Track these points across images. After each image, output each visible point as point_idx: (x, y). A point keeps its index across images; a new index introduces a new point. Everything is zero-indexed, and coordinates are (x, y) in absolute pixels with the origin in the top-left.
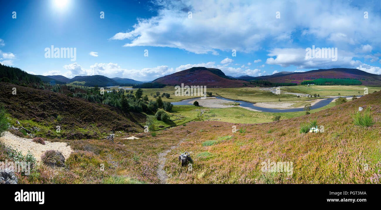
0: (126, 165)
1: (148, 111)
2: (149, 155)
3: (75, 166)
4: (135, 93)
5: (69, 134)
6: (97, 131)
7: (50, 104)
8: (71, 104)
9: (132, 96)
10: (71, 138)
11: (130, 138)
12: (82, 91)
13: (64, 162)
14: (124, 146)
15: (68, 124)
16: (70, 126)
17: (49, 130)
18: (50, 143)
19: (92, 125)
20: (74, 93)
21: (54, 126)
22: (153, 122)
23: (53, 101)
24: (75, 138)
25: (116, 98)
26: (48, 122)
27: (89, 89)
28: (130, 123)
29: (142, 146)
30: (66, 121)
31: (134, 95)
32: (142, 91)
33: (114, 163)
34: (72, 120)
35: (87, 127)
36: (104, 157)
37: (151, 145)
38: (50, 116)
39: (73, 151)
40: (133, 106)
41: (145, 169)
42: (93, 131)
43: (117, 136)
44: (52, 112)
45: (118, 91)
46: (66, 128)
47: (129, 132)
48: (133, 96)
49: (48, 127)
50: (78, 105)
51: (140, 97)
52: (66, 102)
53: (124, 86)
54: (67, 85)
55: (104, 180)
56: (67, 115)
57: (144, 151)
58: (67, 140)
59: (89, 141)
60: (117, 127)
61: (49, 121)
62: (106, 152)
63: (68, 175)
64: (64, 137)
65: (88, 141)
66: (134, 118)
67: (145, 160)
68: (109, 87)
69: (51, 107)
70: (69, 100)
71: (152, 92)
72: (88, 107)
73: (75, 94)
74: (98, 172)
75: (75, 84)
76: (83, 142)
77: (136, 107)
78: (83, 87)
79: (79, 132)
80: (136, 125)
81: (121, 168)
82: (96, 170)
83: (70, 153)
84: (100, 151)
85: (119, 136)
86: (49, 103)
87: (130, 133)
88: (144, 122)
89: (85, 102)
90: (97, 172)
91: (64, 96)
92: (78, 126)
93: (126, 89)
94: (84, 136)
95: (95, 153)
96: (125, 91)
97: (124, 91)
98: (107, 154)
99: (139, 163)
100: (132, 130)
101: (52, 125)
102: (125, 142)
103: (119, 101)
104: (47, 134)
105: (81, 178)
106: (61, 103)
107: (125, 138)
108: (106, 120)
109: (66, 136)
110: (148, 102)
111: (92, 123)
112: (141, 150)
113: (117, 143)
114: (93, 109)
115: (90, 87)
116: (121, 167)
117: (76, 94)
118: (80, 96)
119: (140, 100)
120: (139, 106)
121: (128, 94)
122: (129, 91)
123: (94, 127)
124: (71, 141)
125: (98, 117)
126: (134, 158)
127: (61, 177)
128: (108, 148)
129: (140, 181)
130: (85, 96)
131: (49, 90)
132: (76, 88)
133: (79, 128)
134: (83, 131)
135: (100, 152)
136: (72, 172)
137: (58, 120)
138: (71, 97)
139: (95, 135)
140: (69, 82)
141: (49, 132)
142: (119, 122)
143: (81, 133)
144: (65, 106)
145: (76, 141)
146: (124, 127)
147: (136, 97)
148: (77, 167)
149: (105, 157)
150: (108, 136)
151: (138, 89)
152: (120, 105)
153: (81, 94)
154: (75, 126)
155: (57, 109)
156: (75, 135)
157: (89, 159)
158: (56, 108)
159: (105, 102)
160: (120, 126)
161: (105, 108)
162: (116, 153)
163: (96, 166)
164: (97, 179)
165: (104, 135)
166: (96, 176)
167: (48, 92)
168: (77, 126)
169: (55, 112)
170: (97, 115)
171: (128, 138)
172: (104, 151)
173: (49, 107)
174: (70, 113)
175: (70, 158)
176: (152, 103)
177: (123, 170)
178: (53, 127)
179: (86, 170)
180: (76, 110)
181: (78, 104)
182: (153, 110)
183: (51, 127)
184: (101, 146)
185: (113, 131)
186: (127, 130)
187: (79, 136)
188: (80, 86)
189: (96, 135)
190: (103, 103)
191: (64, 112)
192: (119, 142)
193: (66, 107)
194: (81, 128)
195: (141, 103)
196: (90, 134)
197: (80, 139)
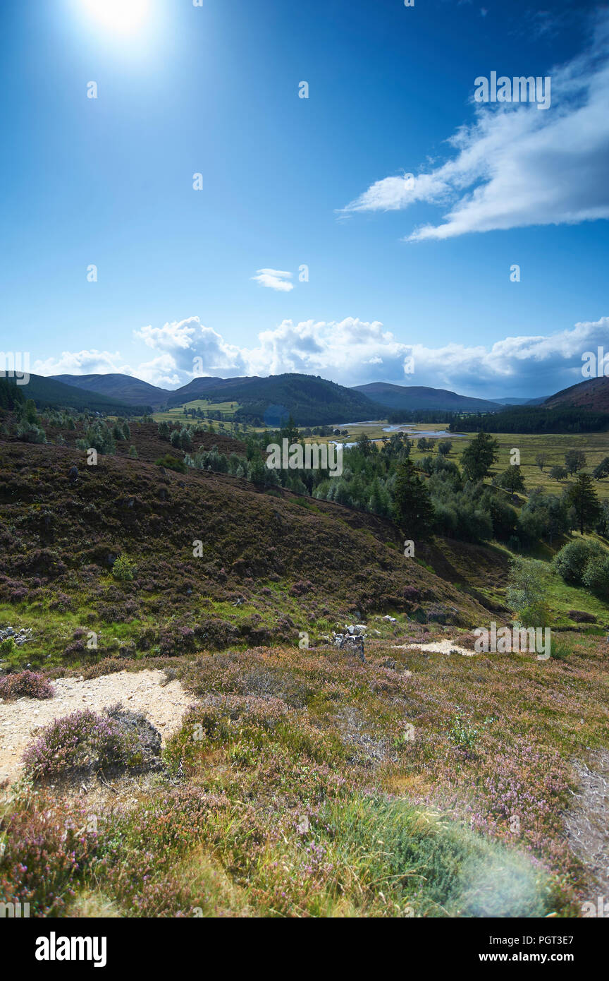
0: (419, 756)
1: (516, 539)
2: (523, 734)
3: (209, 758)
4: (462, 455)
5: (173, 634)
6: (293, 611)
7: (73, 510)
8: (178, 505)
9: (447, 468)
10: (180, 650)
11: (433, 647)
12: (224, 442)
13: (157, 751)
14: (410, 680)
15: (165, 592)
16: (175, 596)
17: (77, 626)
18: (82, 684)
19: (270, 587)
20: (188, 455)
21: (101, 607)
22: (541, 592)
23: (88, 494)
24: (198, 646)
25: (373, 472)
26: (68, 593)
27: (256, 436)
28: (436, 585)
29: (491, 687)
30: (155, 577)
31: (457, 462)
32: (495, 445)
33: (367, 745)
34: (182, 571)
35: (248, 597)
36: (326, 719)
37: (531, 692)
38: (76, 566)
39: (197, 702)
40: (451, 511)
41: (504, 791)
42: (277, 614)
43: (375, 636)
44: (88, 547)
45: (380, 444)
46: (155, 610)
47: (430, 619)
48: (452, 469)
49: (70, 613)
50: (209, 508)
51: (482, 473)
52: (149, 497)
53: (410, 421)
54: (158, 418)
55: (329, 807)
56: (158, 551)
57: (500, 712)
58: (167, 659)
59: (264, 656)
60: (375, 596)
61: (75, 587)
62: (335, 696)
63: (181, 800)
64: (148, 648)
65: (259, 656)
66: (452, 562)
67: (503, 751)
68: (342, 427)
69: (82, 525)
70: (168, 483)
71: (541, 451)
72: (255, 512)
73: (193, 458)
74: (303, 777)
75: (193, 412)
76: (235, 660)
77: (462, 518)
78: (228, 426)
79: (215, 620)
80: (458, 594)
81: (398, 766)
82: (295, 769)
83: (182, 711)
84: (311, 693)
85: (386, 633)
86: (69, 506)
87: (432, 627)
88: (497, 583)
89: (239, 493)
90: (298, 776)
91: (143, 468)
92: (209, 595)
93: (420, 437)
94: (236, 634)
95: (287, 701)
96: (415, 445)
97: (410, 445)
98: (340, 707)
99: (476, 758)
100: (441, 612)
101: (92, 604)
102: (414, 660)
103: (387, 485)
104: (71, 646)
105: (233, 804)
106: (130, 499)
107: (413, 646)
108: (332, 568)
109: (158, 641)
110: (520, 496)
111: (271, 580)
112: (486, 706)
113: (377, 661)
114: (275, 521)
115: (259, 426)
116: (398, 761)
117: (200, 457)
118: (218, 468)
119: (485, 486)
120: (478, 512)
121: (430, 459)
122: (431, 445)
123: (279, 598)
124: (182, 659)
125: (295, 553)
126: (454, 734)
127: (149, 814)
128: (343, 680)
129: (481, 833)
130: (240, 468)
131: (68, 445)
132: (198, 433)
133: (216, 605)
134: (232, 614)
135: (308, 697)
136: (196, 784)
137: (116, 579)
138: (178, 470)
139: (285, 628)
140: (166, 406)
141: (77, 637)
142: (384, 574)
143: (224, 621)
144: (148, 512)
145: (205, 657)
146: (407, 598)
147: (466, 472)
148: (217, 763)
149: (329, 718)
150: (339, 631)
151: (474, 435)
152: (391, 506)
153: (219, 457)
154: (199, 594)
155: (113, 529)
156: (198, 632)
157: (266, 727)
158: (105, 526)
159: (325, 490)
160: (389, 592)
161: (324, 517)
162: (376, 706)
163: (297, 751)
164: (300, 804)
165: (321, 628)
166: (295, 792)
167: (60, 455)
168: (205, 594)
169: (102, 541)
170: (288, 544)
171: (424, 648)
172: (324, 692)
173: (70, 523)
174: (173, 542)
175: (185, 732)
176: (542, 505)
177: (404, 773)
178: (94, 613)
179: (254, 770)
180: (201, 528)
181: (207, 500)
182: (544, 535)
183: (85, 612)
184: (312, 676)
185: (359, 613)
186: (420, 610)
187: (214, 638)
188: (216, 424)
189: (288, 629)
190: (318, 493)
191: (142, 541)
192: (387, 658)
193: (153, 516)
194: (225, 604)
195: (488, 498)
196: (262, 626)
197: (221, 646)
